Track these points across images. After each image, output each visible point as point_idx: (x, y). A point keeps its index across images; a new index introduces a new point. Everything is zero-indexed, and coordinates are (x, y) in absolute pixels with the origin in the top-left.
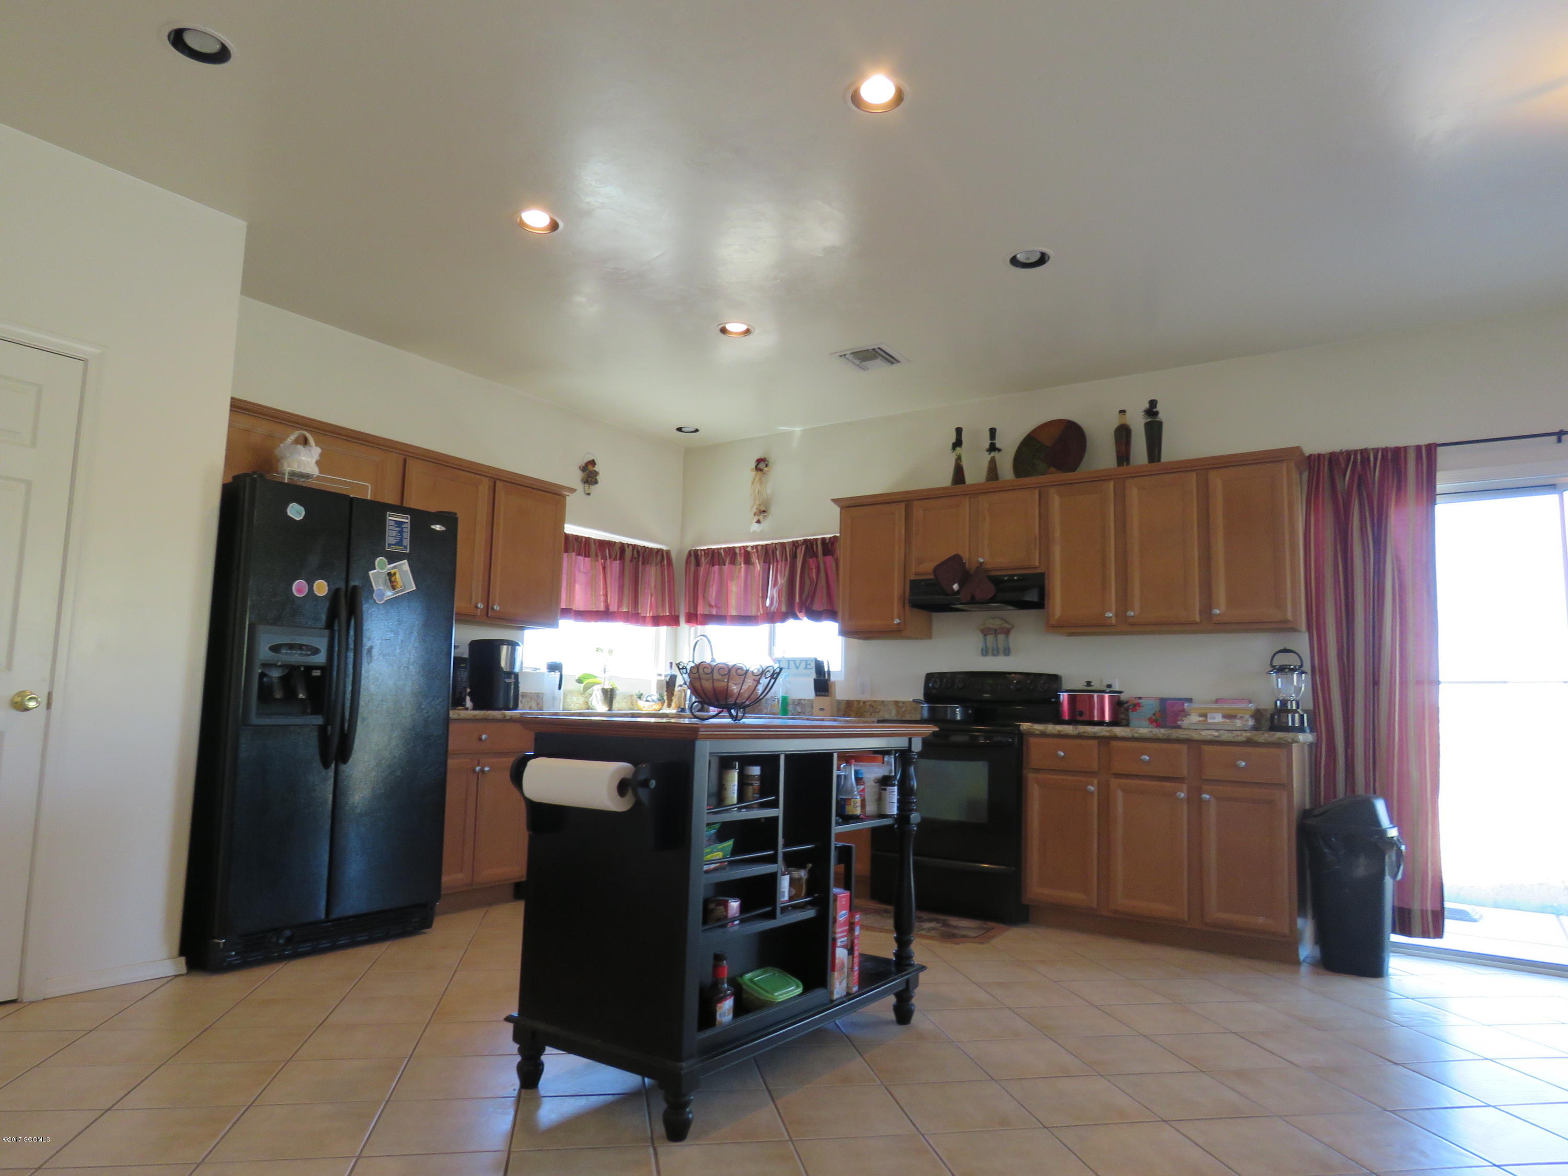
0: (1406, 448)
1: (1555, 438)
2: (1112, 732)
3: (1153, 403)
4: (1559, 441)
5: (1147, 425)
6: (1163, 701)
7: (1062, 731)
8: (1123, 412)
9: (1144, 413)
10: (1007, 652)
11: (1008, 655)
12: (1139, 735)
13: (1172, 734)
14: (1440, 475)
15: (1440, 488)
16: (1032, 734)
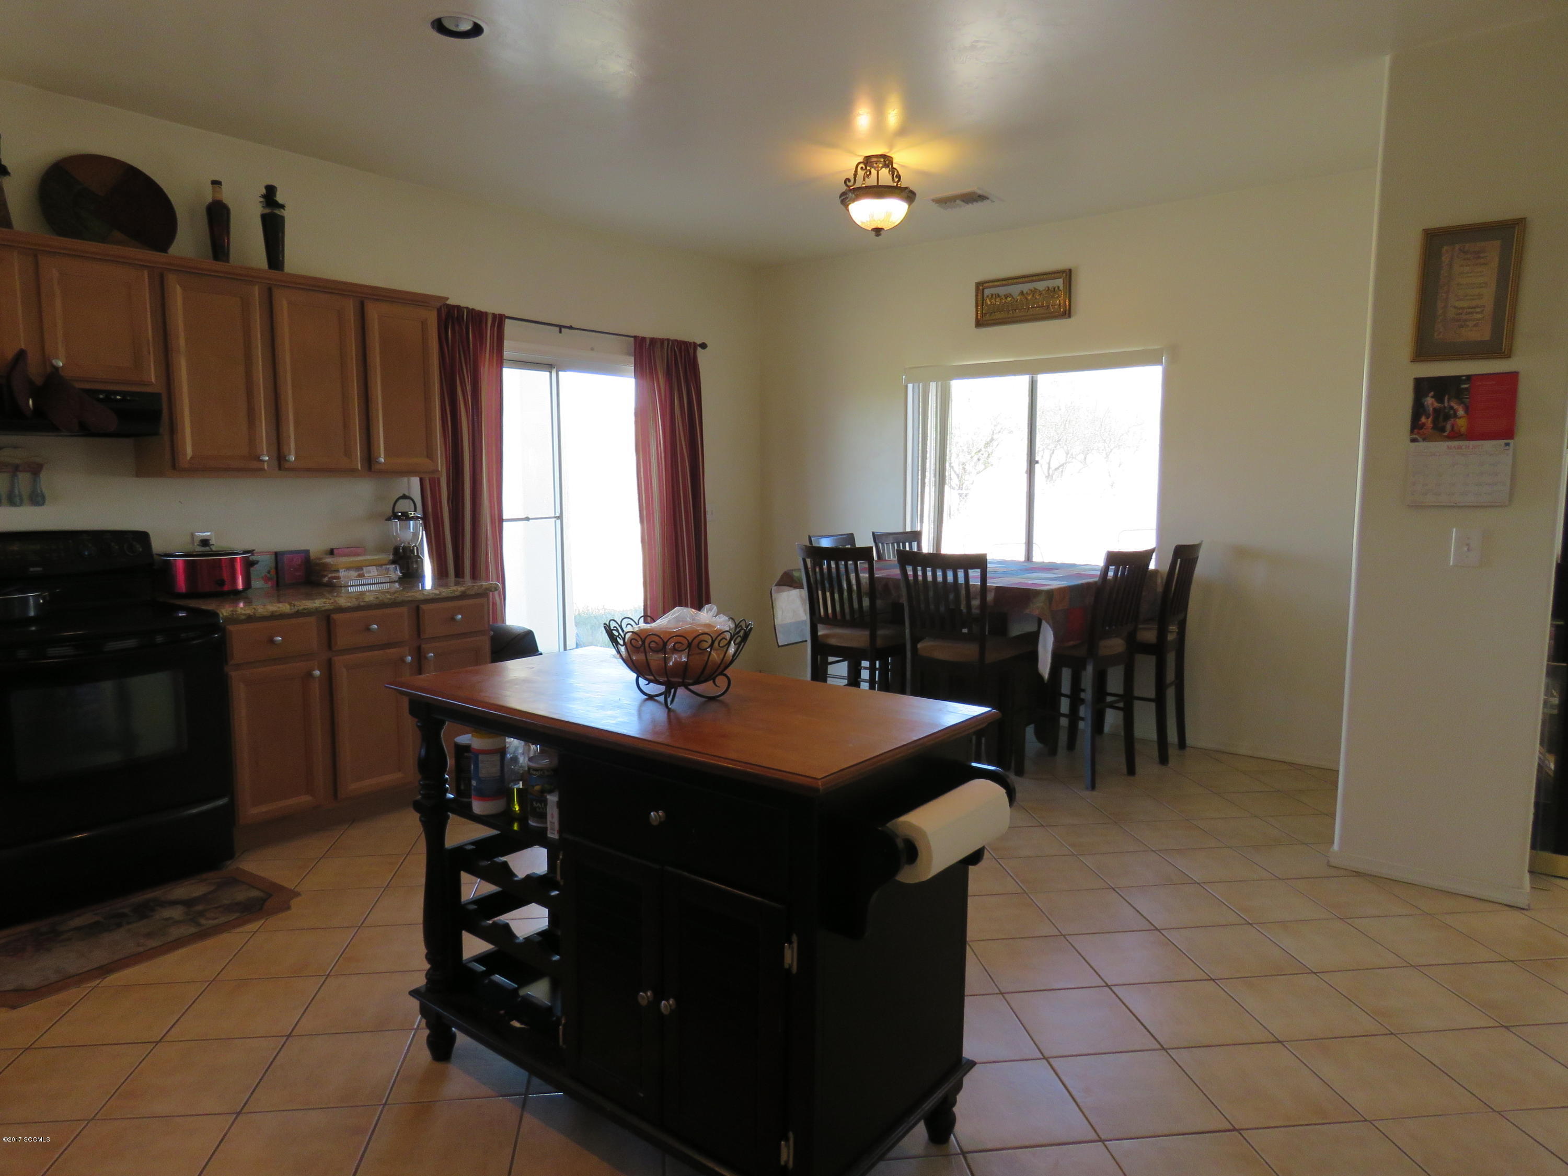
0: (486, 314)
1: (558, 329)
2: (337, 603)
3: (270, 191)
4: (560, 332)
5: (264, 217)
6: (277, 555)
7: (276, 611)
8: (216, 183)
9: (262, 199)
10: (37, 499)
11: (43, 504)
12: (365, 603)
13: (398, 597)
14: (506, 343)
15: (506, 354)
16: (234, 620)
